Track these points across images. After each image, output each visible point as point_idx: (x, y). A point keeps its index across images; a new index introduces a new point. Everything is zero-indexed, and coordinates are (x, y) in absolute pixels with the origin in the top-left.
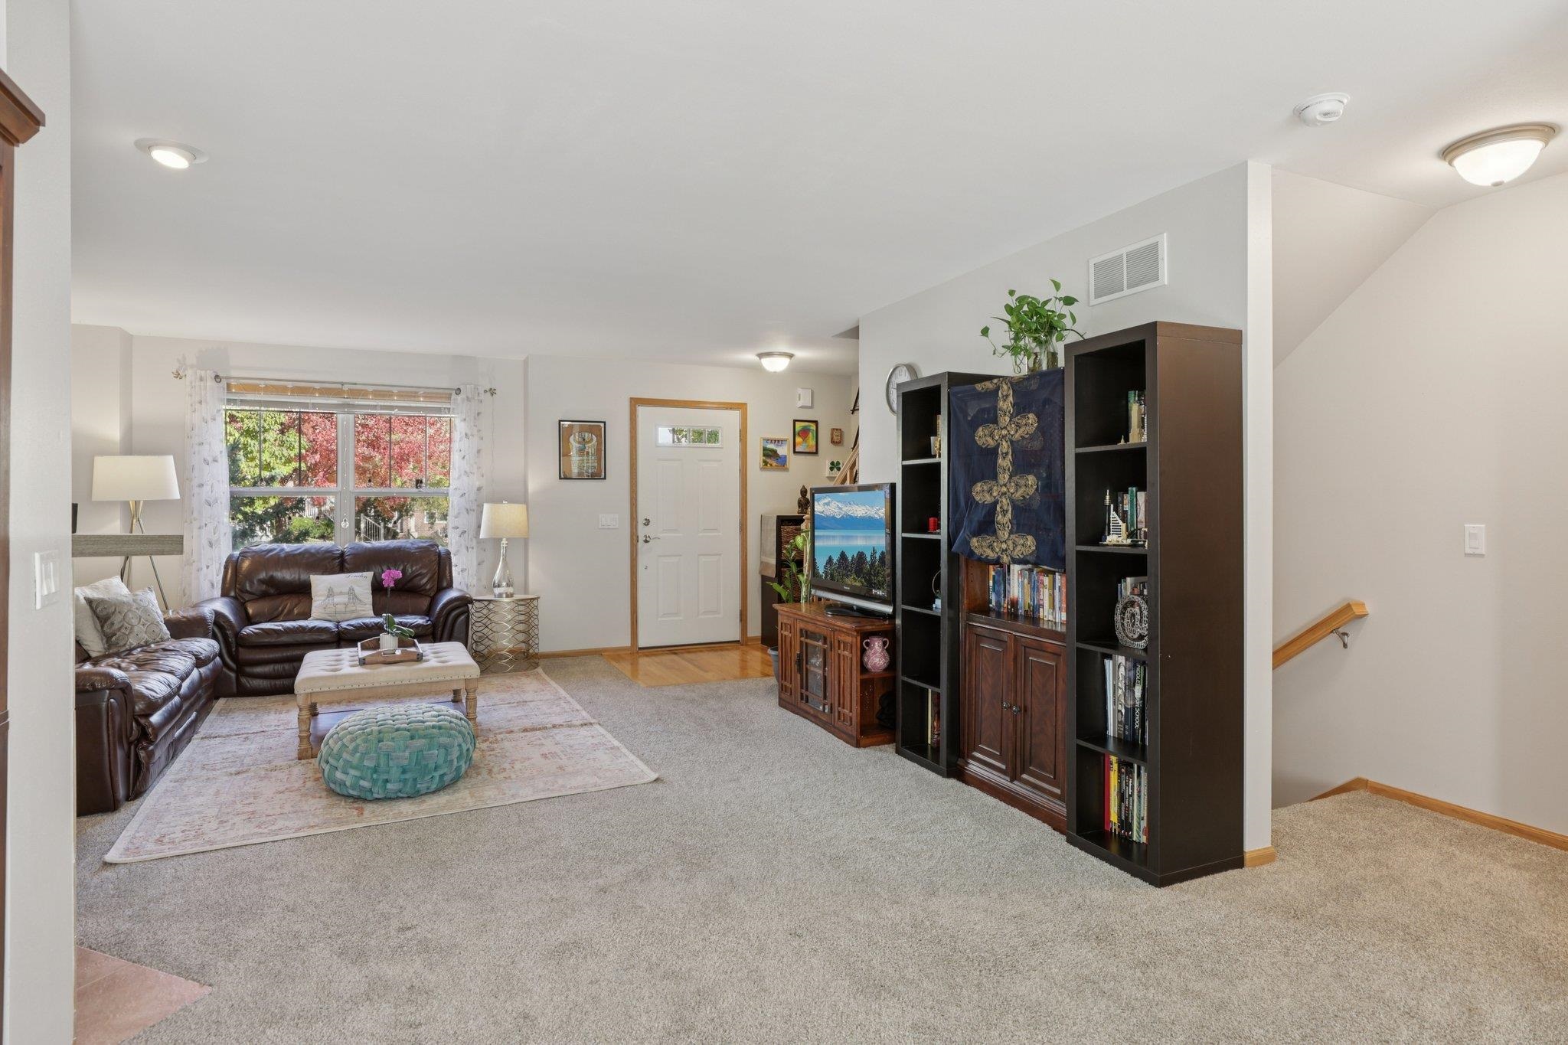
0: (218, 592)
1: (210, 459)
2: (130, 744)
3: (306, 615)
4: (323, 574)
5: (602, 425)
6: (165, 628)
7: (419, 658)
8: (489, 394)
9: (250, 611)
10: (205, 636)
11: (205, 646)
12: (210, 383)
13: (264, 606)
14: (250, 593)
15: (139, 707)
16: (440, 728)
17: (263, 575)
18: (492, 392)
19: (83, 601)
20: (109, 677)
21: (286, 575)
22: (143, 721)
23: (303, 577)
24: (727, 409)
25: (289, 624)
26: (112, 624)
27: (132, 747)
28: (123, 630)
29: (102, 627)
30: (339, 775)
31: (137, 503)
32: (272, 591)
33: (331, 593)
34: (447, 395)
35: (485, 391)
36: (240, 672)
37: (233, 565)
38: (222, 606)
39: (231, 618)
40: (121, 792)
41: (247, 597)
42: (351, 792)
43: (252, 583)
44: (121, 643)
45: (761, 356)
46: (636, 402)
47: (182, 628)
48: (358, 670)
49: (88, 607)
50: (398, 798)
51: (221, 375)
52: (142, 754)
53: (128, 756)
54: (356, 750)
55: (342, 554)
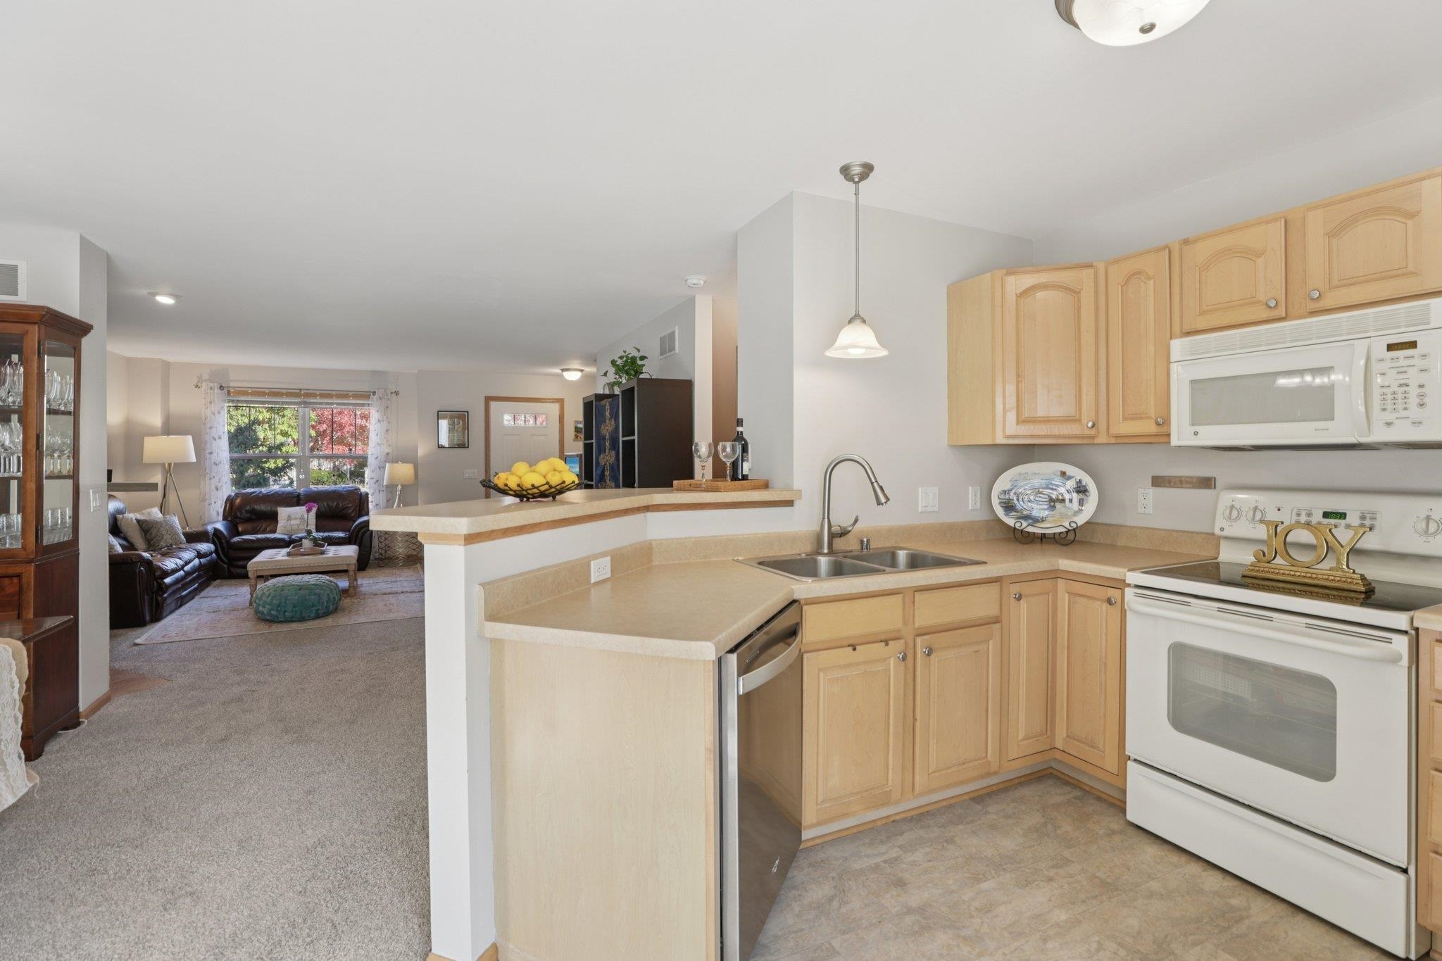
0: (221, 518)
1: (216, 437)
2: (153, 593)
3: (274, 531)
4: (285, 507)
5: (466, 413)
6: (183, 537)
7: (323, 553)
8: (394, 395)
9: (240, 529)
10: (208, 542)
11: (205, 547)
12: (217, 391)
13: (248, 526)
14: (240, 518)
15: (158, 573)
16: (317, 585)
17: (248, 508)
18: (397, 393)
19: (135, 521)
20: (141, 556)
21: (262, 507)
22: (159, 581)
23: (273, 509)
24: (553, 402)
25: (259, 536)
26: (151, 534)
27: (154, 595)
28: (158, 537)
29: (145, 535)
30: (261, 608)
31: (170, 464)
32: (253, 517)
33: (289, 518)
34: (366, 395)
35: (392, 393)
36: (230, 564)
37: (230, 501)
38: (220, 526)
39: (225, 533)
40: (148, 618)
41: (238, 521)
42: (268, 618)
43: (241, 513)
44: (156, 545)
45: (563, 370)
46: (488, 399)
47: (193, 538)
48: (287, 558)
49: (137, 524)
50: (292, 621)
51: (223, 385)
52: (160, 598)
53: (152, 599)
54: (269, 595)
55: (299, 494)
